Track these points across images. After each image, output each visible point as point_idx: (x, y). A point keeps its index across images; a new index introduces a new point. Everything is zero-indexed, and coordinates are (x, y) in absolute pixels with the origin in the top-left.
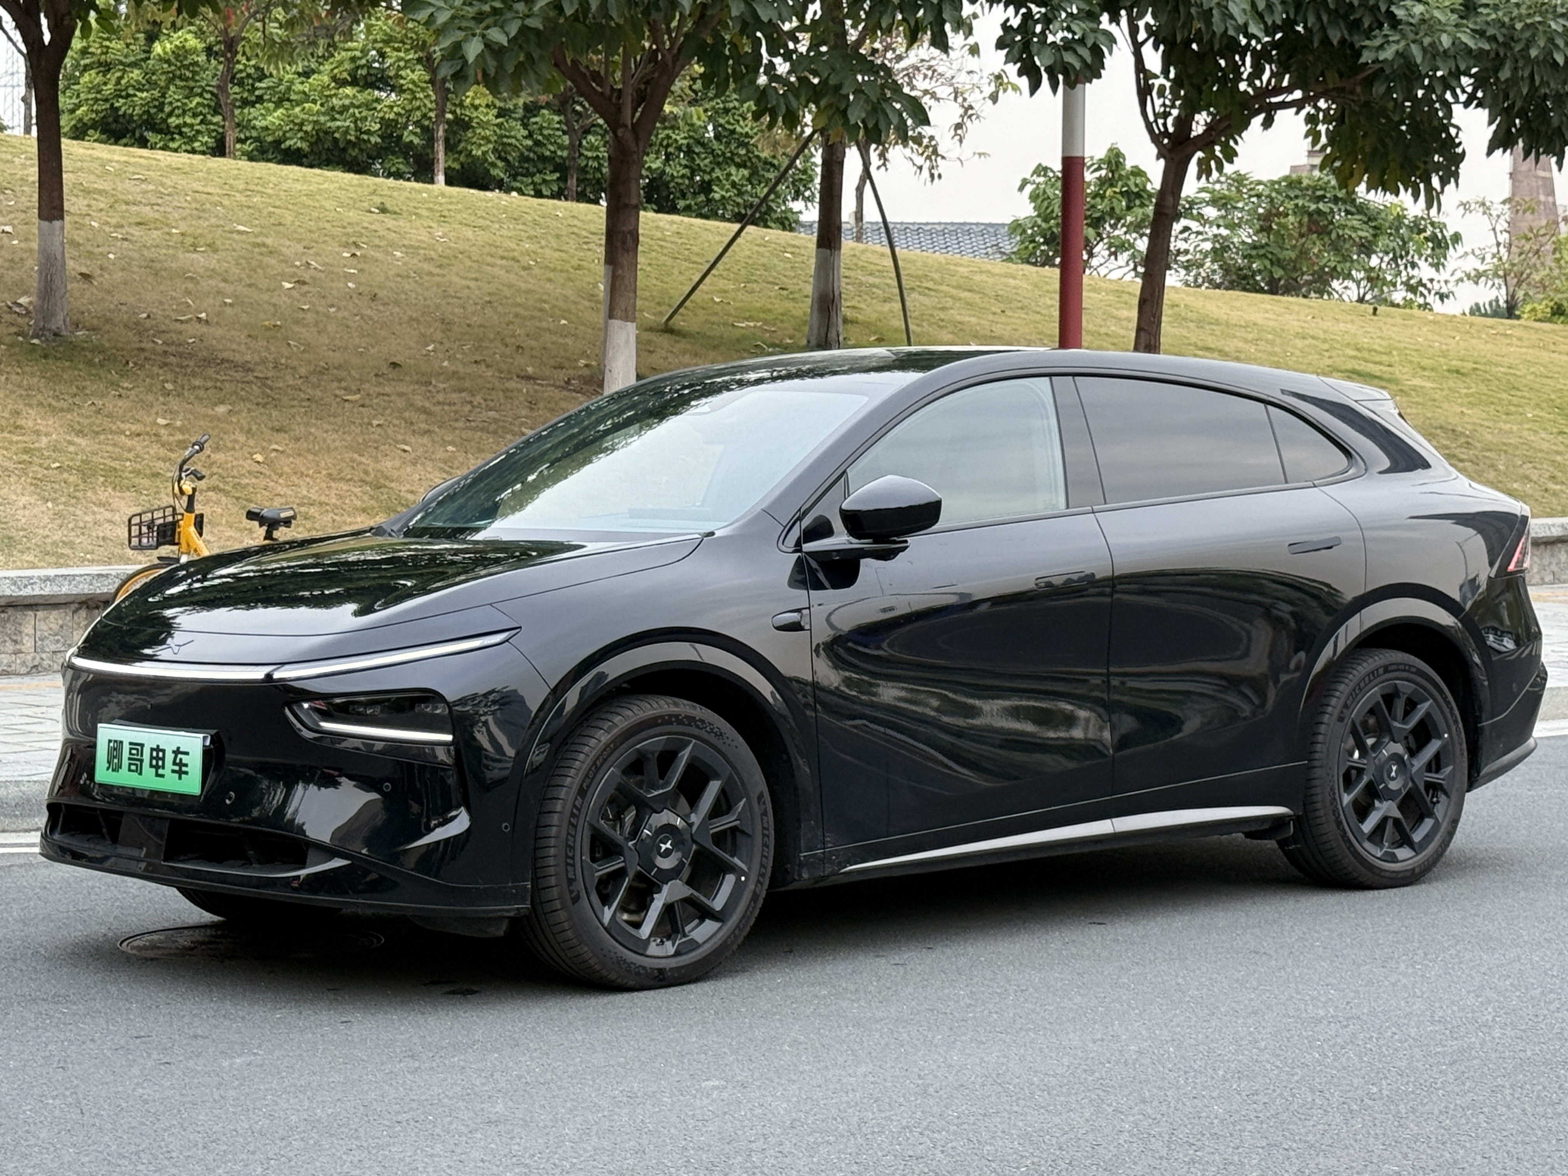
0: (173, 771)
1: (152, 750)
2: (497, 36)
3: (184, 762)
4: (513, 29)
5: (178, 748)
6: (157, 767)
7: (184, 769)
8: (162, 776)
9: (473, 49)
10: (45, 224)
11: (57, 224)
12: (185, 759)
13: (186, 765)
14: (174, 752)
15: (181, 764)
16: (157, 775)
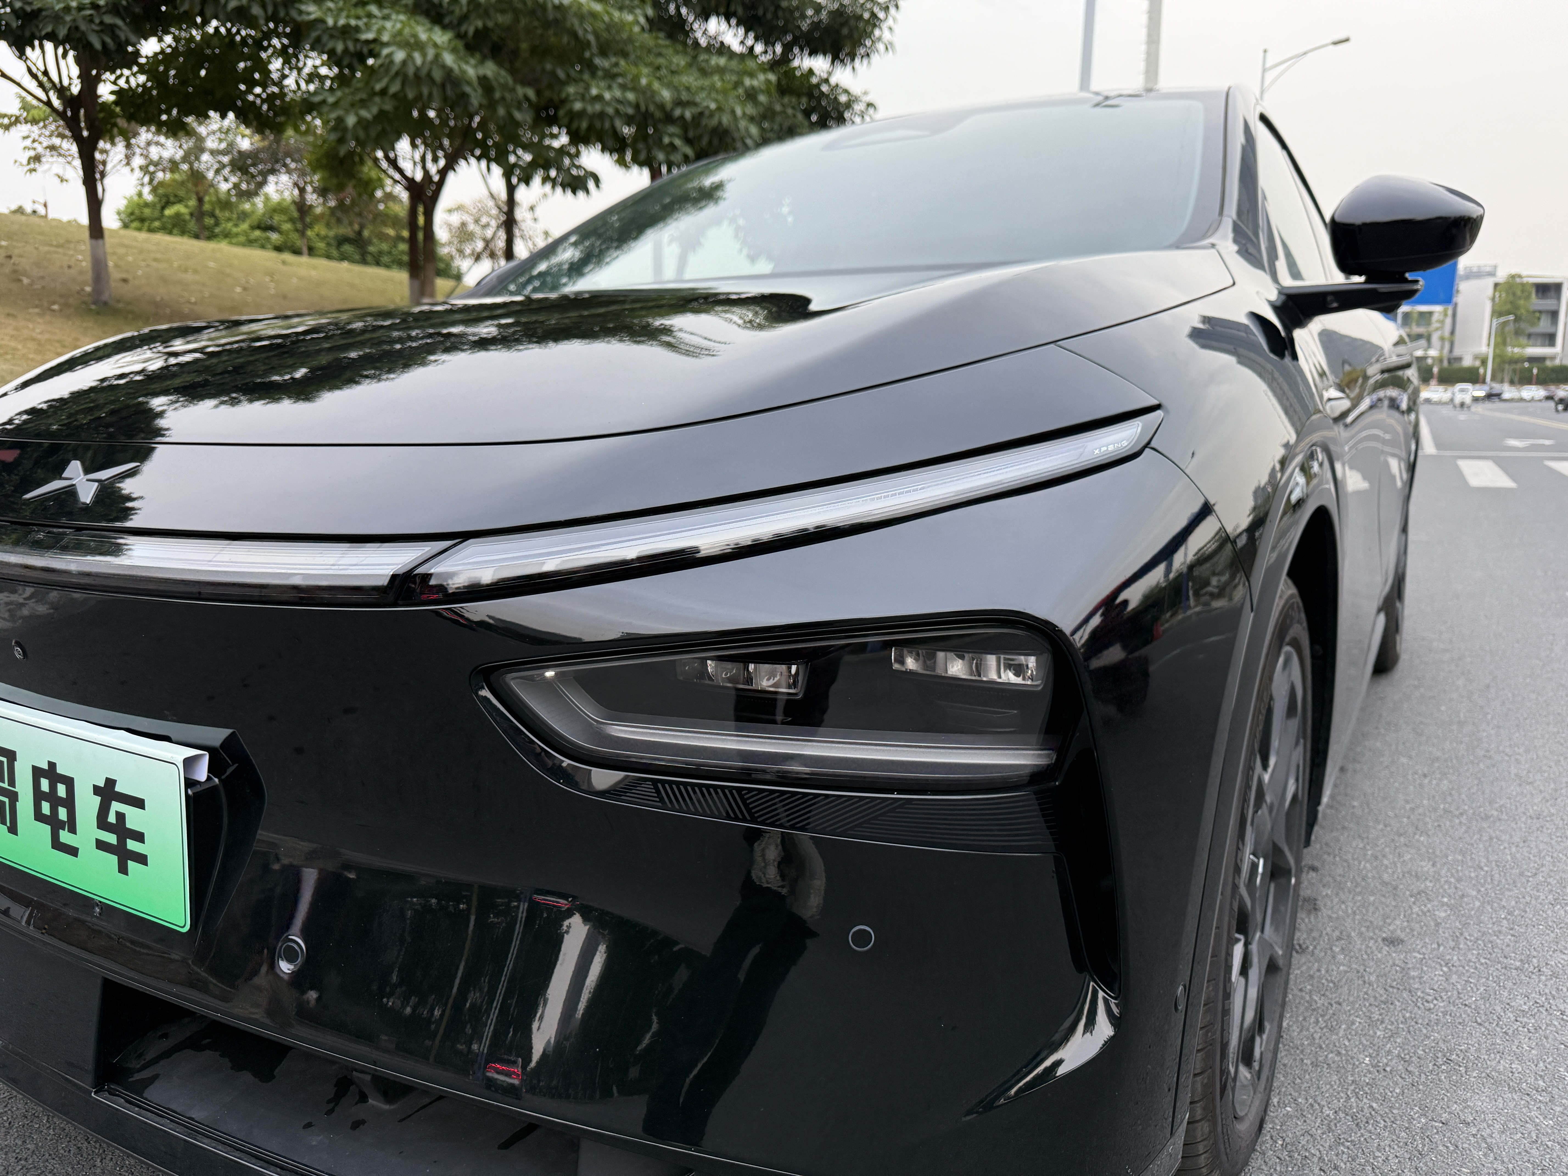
0: (101, 845)
1: (37, 773)
2: (364, 113)
3: (130, 824)
4: (375, 110)
5: (110, 783)
6: (55, 824)
7: (132, 845)
8: (73, 851)
9: (351, 120)
10: (94, 242)
11: (100, 242)
12: (134, 819)
13: (139, 837)
14: (97, 790)
15: (120, 828)
16: (57, 845)
